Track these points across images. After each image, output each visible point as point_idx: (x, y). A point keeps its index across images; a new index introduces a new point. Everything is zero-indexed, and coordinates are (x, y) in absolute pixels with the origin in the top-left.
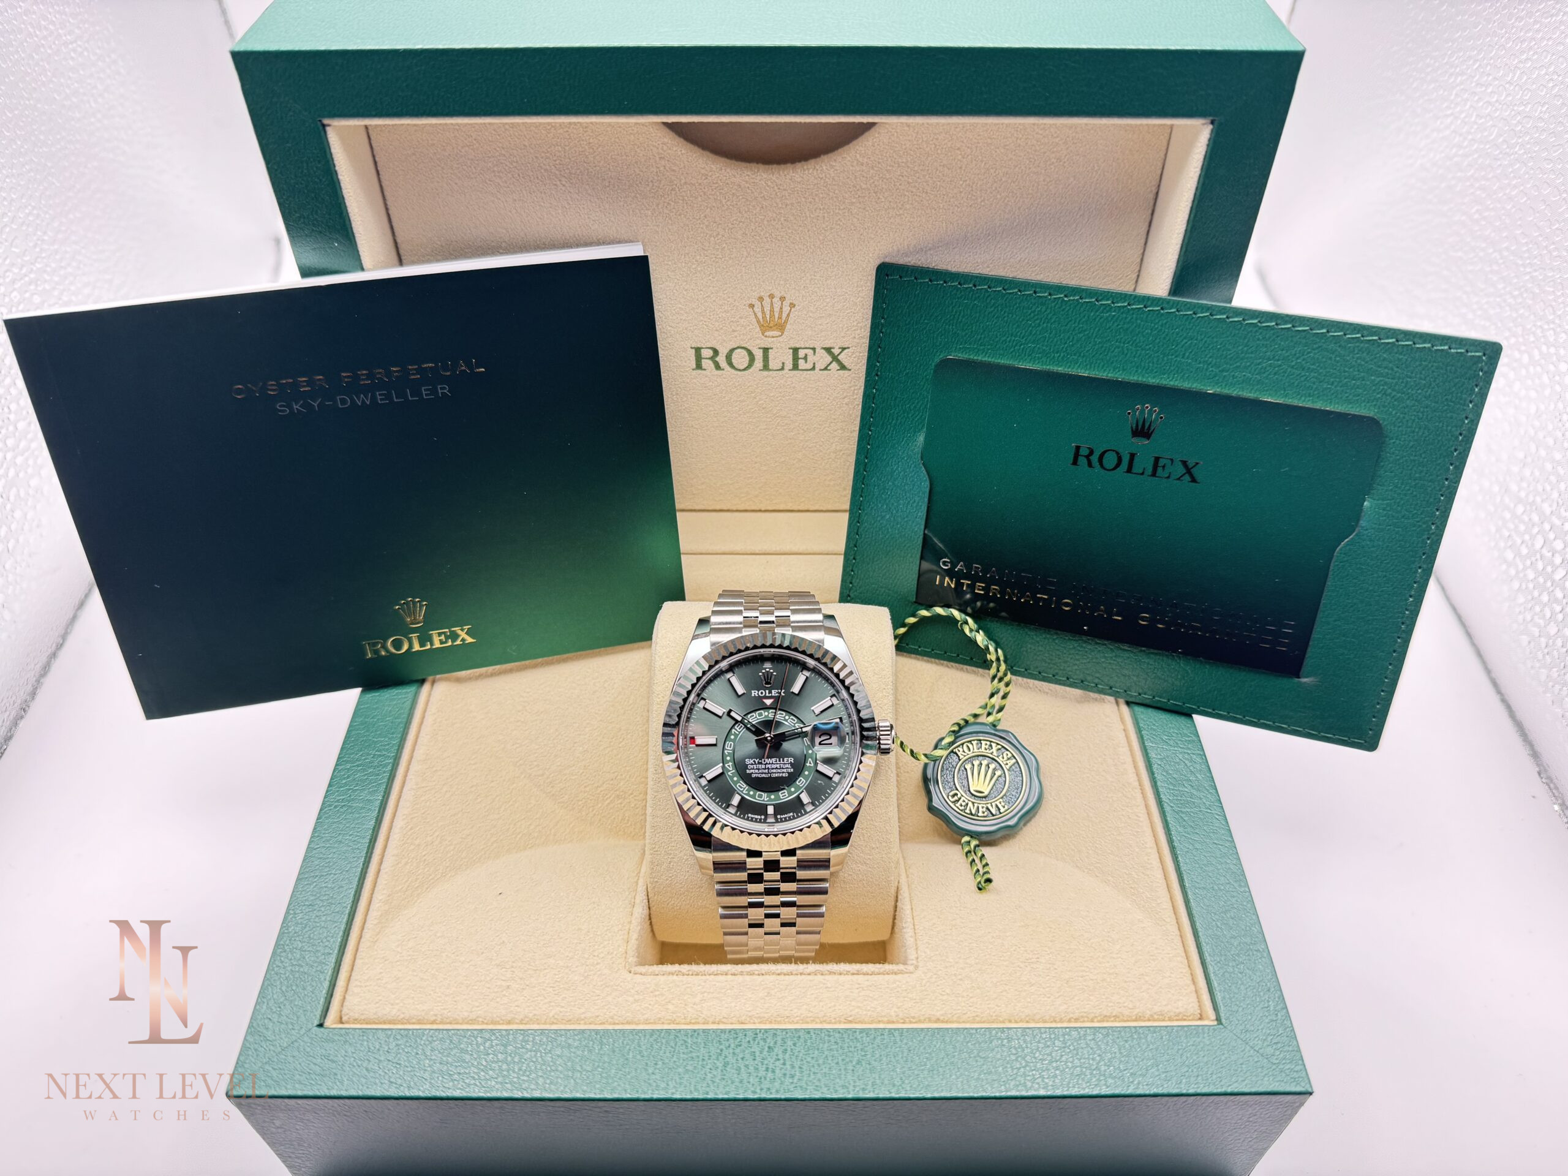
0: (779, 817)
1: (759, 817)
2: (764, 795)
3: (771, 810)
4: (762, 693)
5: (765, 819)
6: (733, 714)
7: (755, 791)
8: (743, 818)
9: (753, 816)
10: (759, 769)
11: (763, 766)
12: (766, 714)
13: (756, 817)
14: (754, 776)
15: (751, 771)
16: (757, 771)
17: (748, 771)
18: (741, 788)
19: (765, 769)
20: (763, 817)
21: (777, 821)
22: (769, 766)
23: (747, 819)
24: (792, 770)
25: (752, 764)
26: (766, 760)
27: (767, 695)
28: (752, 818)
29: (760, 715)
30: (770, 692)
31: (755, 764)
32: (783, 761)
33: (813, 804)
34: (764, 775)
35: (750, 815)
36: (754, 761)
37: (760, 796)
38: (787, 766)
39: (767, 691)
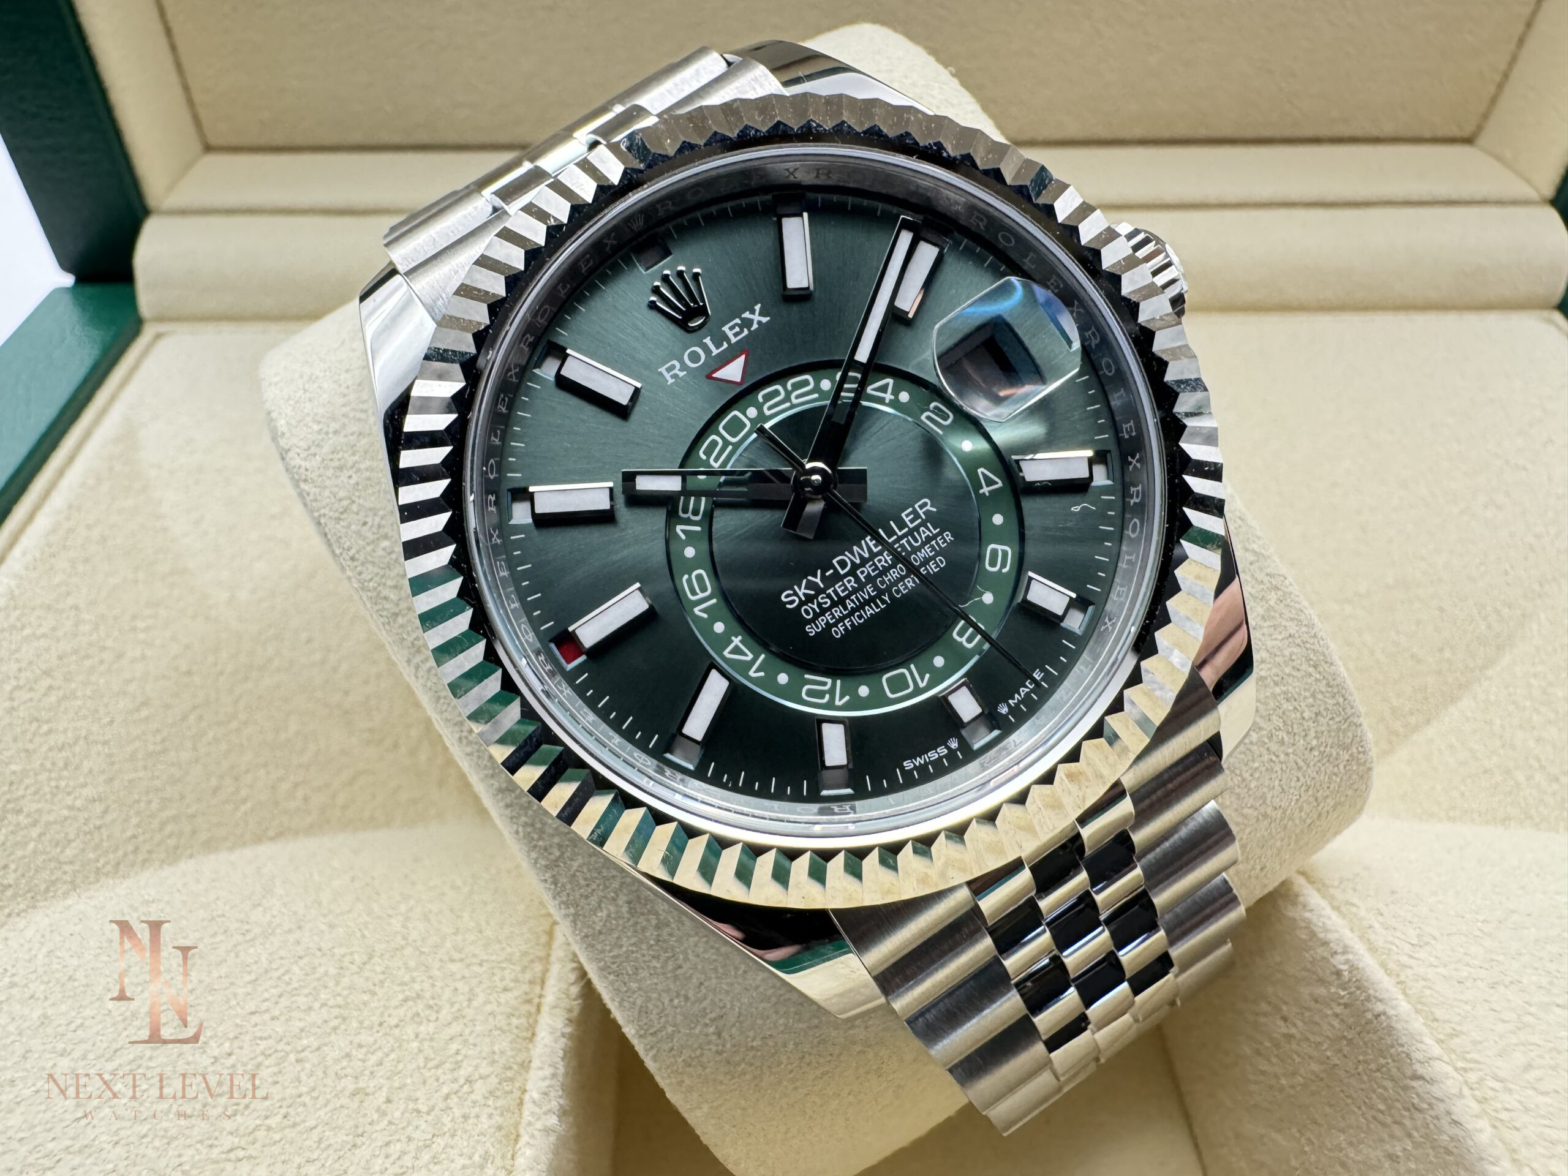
0: (1003, 710)
1: (943, 751)
2: (910, 673)
3: (966, 706)
4: (694, 357)
5: (965, 746)
6: (644, 484)
7: (872, 678)
8: (894, 788)
9: (919, 761)
10: (841, 601)
11: (850, 583)
12: (752, 412)
13: (933, 755)
14: (838, 632)
15: (822, 622)
16: (838, 612)
17: (811, 630)
18: (821, 694)
19: (861, 587)
20: (954, 744)
21: (1004, 726)
22: (868, 569)
23: (910, 782)
24: (949, 537)
25: (809, 599)
26: (847, 557)
27: (715, 352)
28: (922, 769)
29: (735, 427)
30: (718, 341)
31: (819, 591)
32: (902, 525)
33: (1081, 603)
34: (869, 611)
35: (908, 765)
36: (810, 585)
37: (898, 684)
38: (925, 533)
39: (708, 341)
